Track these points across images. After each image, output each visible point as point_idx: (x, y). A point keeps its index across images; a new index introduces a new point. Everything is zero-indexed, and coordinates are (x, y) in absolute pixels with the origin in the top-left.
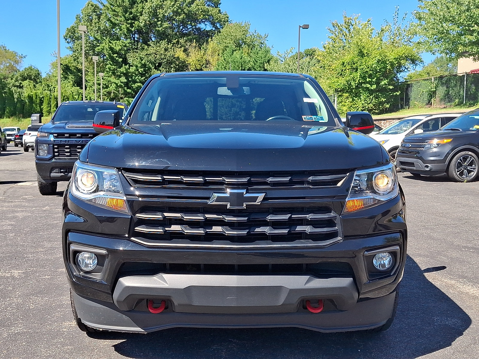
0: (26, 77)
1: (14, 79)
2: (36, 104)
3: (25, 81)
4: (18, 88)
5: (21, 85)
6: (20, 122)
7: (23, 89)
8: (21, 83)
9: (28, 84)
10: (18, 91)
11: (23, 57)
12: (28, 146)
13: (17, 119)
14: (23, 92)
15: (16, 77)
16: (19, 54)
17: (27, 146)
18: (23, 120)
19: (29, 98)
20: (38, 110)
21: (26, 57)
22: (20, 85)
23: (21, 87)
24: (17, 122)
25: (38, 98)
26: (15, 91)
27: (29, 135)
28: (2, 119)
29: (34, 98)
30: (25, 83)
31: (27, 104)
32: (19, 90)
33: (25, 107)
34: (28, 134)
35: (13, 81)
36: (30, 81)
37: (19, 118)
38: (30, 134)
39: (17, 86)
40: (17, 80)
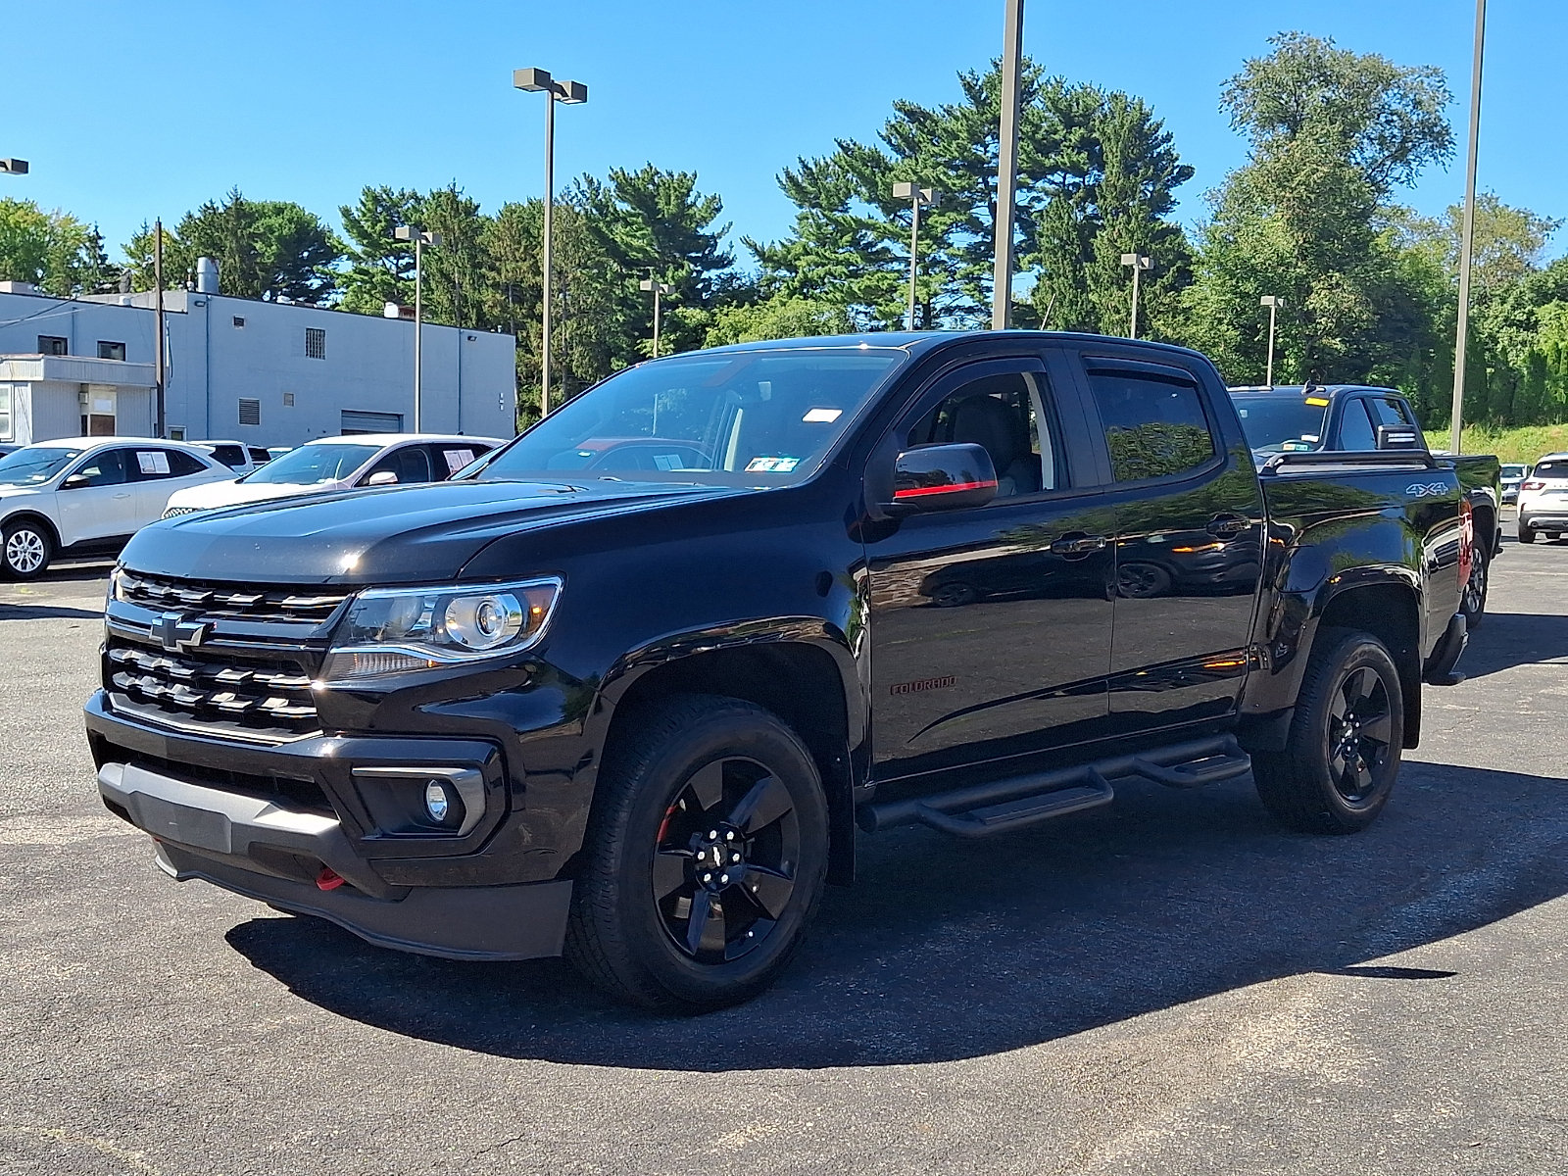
0: (1550, 292)
1: (1511, 300)
2: (1555, 381)
3: (1546, 306)
4: (1522, 330)
5: (1533, 319)
6: (1495, 441)
7: (1536, 332)
8: (1532, 313)
9: (1553, 313)
10: (1520, 339)
11: (1552, 226)
12: (1531, 527)
13: (1485, 432)
14: (1535, 341)
15: (1515, 293)
16: (1537, 218)
17: (1529, 524)
18: (1504, 433)
19: (1531, 362)
20: (1559, 400)
21: (1563, 226)
22: (1528, 319)
23: (1531, 325)
24: (1485, 439)
25: (1562, 358)
26: (1511, 338)
27: (1540, 488)
28: (1441, 433)
29: (1550, 362)
30: (1546, 312)
31: (1525, 380)
32: (1524, 335)
33: (1517, 390)
34: (1536, 486)
35: (1507, 306)
36: (1562, 303)
37: (1494, 429)
38: (1542, 485)
39: (1519, 325)
40: (1518, 305)
